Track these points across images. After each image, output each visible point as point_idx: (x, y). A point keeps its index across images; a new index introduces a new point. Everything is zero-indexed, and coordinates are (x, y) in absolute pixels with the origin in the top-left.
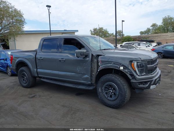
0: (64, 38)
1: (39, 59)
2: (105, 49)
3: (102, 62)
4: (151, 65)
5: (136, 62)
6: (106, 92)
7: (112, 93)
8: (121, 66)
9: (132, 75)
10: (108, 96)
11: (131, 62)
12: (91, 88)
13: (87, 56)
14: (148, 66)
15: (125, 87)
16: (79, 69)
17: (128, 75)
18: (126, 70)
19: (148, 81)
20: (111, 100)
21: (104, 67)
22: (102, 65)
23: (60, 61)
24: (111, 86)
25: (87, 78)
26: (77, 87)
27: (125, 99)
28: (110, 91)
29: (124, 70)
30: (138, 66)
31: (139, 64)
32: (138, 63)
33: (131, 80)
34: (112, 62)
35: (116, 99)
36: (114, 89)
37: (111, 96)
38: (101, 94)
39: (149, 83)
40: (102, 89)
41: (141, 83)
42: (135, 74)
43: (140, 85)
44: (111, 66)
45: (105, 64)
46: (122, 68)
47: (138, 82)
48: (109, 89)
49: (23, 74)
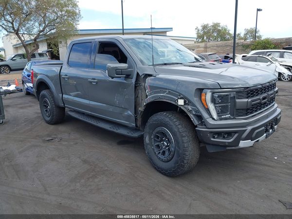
0: (100, 42)
1: (64, 78)
2: (165, 64)
3: (152, 88)
4: (246, 100)
5: (210, 90)
6: (157, 144)
7: (166, 147)
8: (181, 99)
9: (200, 117)
10: (160, 153)
11: (200, 91)
12: (136, 135)
13: (130, 75)
14: (237, 100)
15: (185, 139)
16: (117, 99)
17: (191, 116)
18: (190, 108)
19: (235, 132)
20: (162, 160)
21: (153, 97)
22: (151, 94)
23: (91, 82)
24: (164, 134)
25: (129, 116)
26: (115, 131)
27: (183, 162)
28: (163, 143)
29: (186, 106)
30: (213, 101)
31: (216, 95)
32: (213, 93)
33: (196, 127)
34: (166, 89)
35: (171, 160)
36: (169, 141)
37: (164, 153)
38: (149, 146)
39: (236, 135)
40: (150, 139)
41: (219, 134)
42: (205, 115)
43: (214, 138)
44: (165, 96)
45: (155, 93)
46: (181, 102)
47: (211, 132)
48: (162, 140)
49: (46, 102)
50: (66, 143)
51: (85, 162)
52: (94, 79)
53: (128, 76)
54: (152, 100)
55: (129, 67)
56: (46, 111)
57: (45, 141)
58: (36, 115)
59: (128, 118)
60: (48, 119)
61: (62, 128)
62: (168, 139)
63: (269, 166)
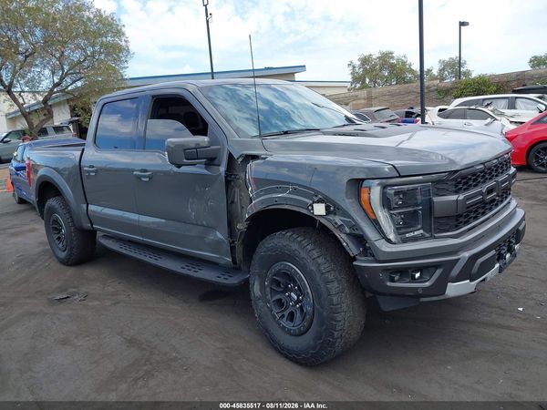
0: (153, 97)
1: (89, 172)
2: (286, 133)
3: (260, 182)
4: (454, 197)
5: (377, 182)
6: (278, 297)
7: (296, 303)
8: (318, 202)
9: (360, 239)
10: (283, 316)
11: (357, 185)
12: (234, 280)
13: (215, 158)
14: (436, 199)
15: (334, 287)
16: (192, 209)
17: (342, 237)
18: (338, 220)
19: (436, 266)
20: (289, 332)
21: (262, 202)
22: (258, 195)
23: (139, 178)
24: (290, 277)
25: (219, 242)
26: (191, 273)
27: (332, 335)
28: (290, 296)
29: (331, 217)
30: (386, 203)
31: (390, 191)
32: (384, 187)
33: (354, 259)
34: (288, 183)
35: (306, 332)
36: (300, 291)
37: (291, 317)
38: (261, 303)
39: (438, 272)
40: (263, 288)
41: (405, 273)
42: (371, 233)
43: (392, 280)
44: (286, 199)
45: (267, 192)
46: (319, 209)
47: (385, 269)
48: (286, 289)
49: (56, 221)
50: (96, 303)
51: (132, 342)
52: (145, 171)
53: (211, 161)
54: (260, 207)
55: (212, 143)
56: (59, 238)
57: (52, 302)
58: (41, 248)
59: (216, 246)
60: (63, 255)
61: (90, 272)
62: (299, 287)
63: (508, 328)
